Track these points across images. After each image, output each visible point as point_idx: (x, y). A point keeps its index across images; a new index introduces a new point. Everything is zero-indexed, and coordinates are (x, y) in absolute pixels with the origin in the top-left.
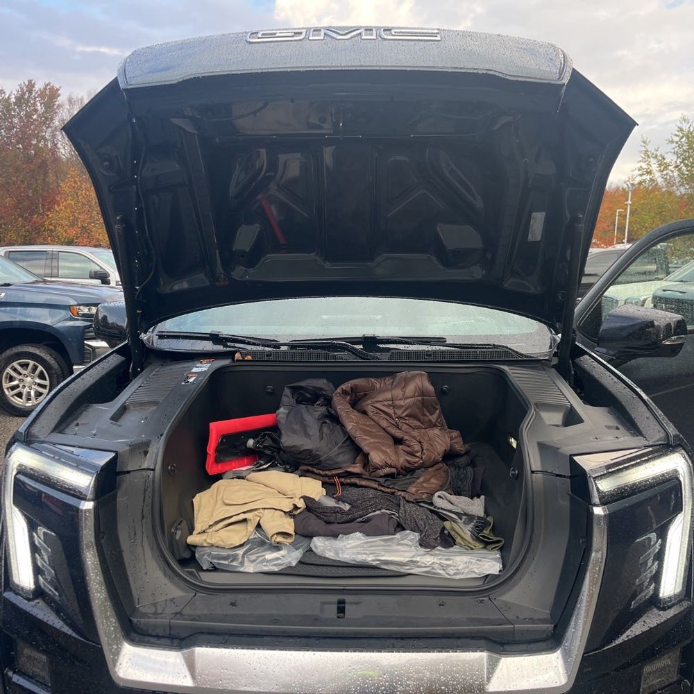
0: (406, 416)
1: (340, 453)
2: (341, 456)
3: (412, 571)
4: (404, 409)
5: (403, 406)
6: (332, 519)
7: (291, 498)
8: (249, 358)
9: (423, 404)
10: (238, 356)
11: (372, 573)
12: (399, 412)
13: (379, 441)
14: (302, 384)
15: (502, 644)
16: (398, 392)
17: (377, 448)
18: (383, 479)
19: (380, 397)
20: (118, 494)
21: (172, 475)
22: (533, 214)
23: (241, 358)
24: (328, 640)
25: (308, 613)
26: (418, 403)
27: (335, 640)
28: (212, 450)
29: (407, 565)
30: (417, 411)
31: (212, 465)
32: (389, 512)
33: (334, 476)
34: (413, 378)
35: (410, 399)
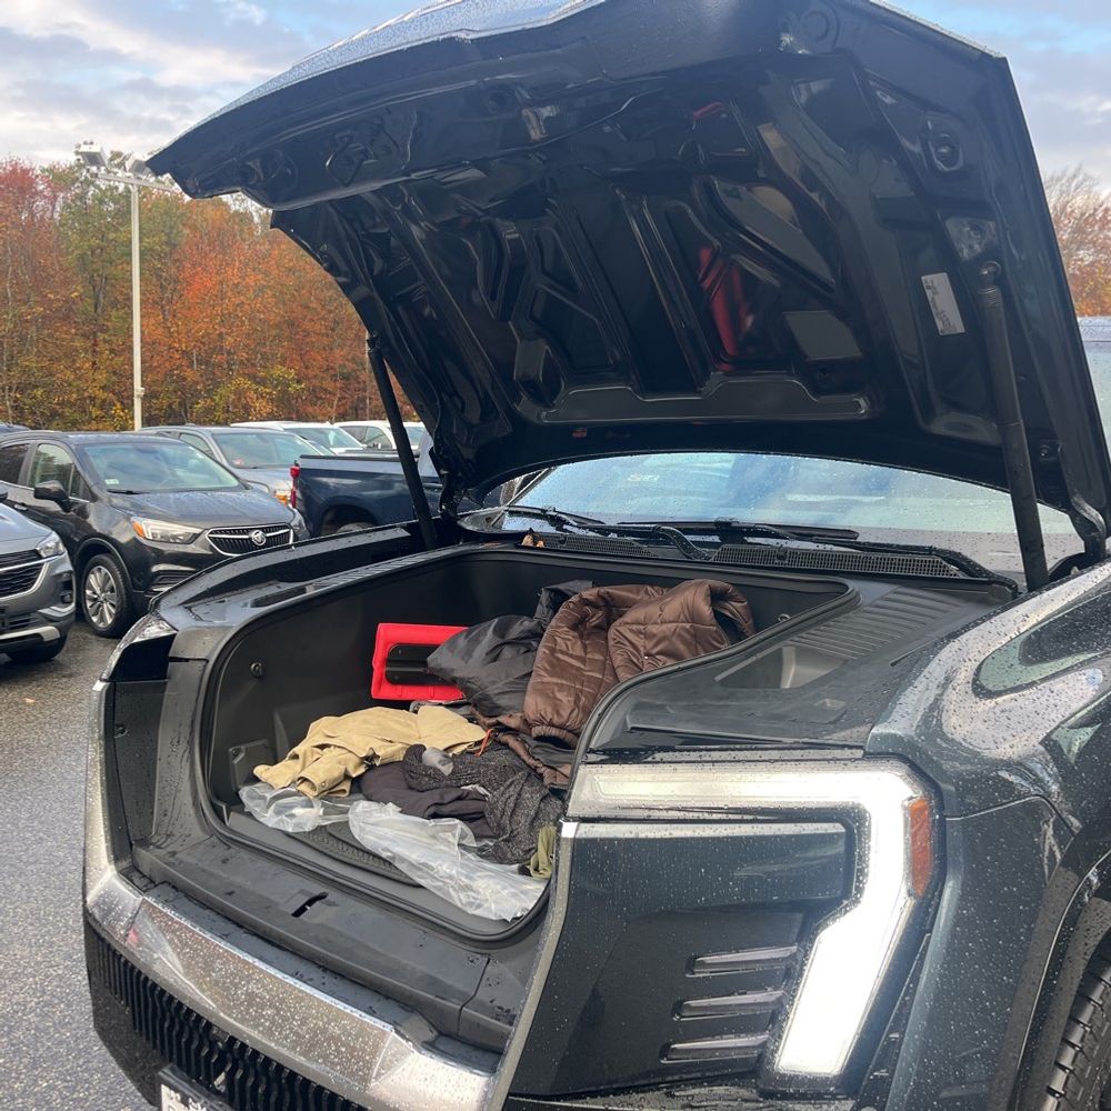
0: (658, 653)
1: (503, 693)
2: (507, 697)
4: (654, 641)
5: (654, 635)
6: (414, 783)
7: (391, 742)
8: (541, 544)
9: (695, 636)
10: (527, 540)
11: (382, 869)
12: (649, 645)
13: (564, 682)
14: (561, 587)
15: (441, 1034)
16: (654, 610)
17: (544, 691)
18: (536, 743)
19: (630, 616)
20: (168, 686)
21: (259, 677)
22: (923, 278)
23: (531, 545)
24: (255, 938)
25: (273, 898)
26: (683, 633)
27: (260, 941)
28: (378, 664)
29: (420, 869)
30: (681, 647)
31: (380, 684)
32: (482, 790)
33: (490, 726)
34: (684, 590)
35: (670, 625)
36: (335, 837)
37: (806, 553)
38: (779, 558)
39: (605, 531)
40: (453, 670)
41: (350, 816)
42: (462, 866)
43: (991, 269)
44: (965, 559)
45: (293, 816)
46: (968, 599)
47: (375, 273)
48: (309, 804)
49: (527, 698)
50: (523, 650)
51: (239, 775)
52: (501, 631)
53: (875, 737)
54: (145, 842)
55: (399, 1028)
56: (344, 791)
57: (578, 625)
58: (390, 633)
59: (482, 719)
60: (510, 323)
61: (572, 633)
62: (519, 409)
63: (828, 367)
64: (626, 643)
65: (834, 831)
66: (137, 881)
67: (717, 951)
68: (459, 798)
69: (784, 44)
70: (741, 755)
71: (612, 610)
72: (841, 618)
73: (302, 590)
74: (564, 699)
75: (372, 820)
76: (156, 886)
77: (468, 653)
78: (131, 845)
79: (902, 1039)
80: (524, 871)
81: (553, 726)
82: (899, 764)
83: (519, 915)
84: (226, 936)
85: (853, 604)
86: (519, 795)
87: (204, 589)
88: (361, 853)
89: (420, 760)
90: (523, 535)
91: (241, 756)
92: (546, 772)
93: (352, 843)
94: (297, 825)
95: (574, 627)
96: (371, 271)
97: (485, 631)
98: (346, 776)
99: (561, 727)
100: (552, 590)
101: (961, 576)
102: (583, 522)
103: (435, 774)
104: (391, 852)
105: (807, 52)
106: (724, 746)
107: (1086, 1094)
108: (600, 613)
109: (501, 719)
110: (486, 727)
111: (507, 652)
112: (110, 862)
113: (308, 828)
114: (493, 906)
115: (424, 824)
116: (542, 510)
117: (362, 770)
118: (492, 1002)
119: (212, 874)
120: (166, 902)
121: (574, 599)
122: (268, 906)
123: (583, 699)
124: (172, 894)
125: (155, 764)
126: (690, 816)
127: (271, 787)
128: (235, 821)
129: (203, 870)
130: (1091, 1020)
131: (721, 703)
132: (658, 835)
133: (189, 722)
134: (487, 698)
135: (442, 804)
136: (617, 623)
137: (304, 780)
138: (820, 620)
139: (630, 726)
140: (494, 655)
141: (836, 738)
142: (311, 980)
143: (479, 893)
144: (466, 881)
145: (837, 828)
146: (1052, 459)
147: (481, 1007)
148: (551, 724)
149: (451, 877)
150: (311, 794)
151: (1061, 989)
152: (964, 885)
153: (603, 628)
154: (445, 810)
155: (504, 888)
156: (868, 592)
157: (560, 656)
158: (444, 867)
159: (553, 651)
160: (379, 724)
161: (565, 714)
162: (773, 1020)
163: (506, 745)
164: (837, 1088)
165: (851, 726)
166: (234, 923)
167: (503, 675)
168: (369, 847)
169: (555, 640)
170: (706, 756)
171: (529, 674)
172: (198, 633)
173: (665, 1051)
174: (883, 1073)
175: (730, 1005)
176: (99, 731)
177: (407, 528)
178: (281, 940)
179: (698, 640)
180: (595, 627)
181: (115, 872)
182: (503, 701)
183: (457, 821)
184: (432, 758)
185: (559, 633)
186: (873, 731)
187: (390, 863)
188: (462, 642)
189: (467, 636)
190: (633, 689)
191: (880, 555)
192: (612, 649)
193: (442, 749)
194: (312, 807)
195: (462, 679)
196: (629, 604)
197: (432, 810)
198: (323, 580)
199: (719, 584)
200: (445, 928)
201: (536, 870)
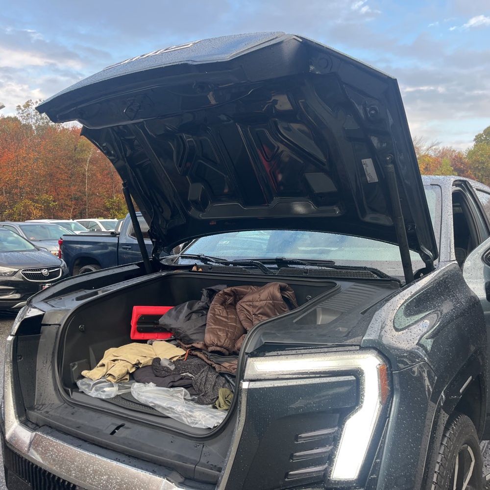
0: (259, 314)
1: (194, 334)
2: (195, 335)
3: (169, 415)
4: (257, 308)
5: (257, 306)
6: (158, 374)
7: (145, 357)
8: (200, 270)
9: (274, 306)
10: (194, 268)
11: (149, 411)
12: (255, 310)
13: (221, 328)
14: (213, 288)
15: (186, 478)
16: (256, 296)
17: (213, 332)
18: (211, 354)
19: (246, 299)
20: (41, 337)
21: (83, 332)
22: (362, 160)
23: (196, 270)
24: (94, 446)
25: (99, 428)
26: (269, 305)
27: (96, 447)
28: (133, 324)
29: (168, 410)
30: (268, 311)
31: (134, 333)
32: (190, 375)
33: (188, 348)
34: (269, 287)
35: (264, 302)
36: (126, 400)
37: (316, 271)
38: (305, 272)
39: (227, 263)
40: (170, 325)
41: (132, 389)
42: (188, 407)
43: (390, 157)
44: (379, 271)
45: (104, 391)
46: (383, 287)
47: (127, 156)
48: (112, 385)
49: (206, 335)
50: (200, 315)
51: (75, 376)
52: (190, 307)
53: (364, 340)
54: (32, 408)
55: (168, 478)
56: (127, 379)
57: (223, 303)
58: (138, 311)
59: (184, 345)
60: (187, 177)
61: (221, 307)
62: (190, 213)
63: (322, 195)
64: (245, 310)
65: (352, 379)
66: (30, 426)
67: (306, 432)
68: (181, 379)
69: (311, 70)
70: (313, 351)
71: (237, 297)
72: (336, 296)
73: (96, 293)
74: (222, 335)
75: (143, 390)
76: (40, 427)
77: (177, 317)
78: (26, 410)
79: (381, 462)
80: (215, 407)
81: (218, 346)
82: (374, 351)
83: (216, 425)
84: (80, 446)
85: (338, 291)
86: (207, 376)
87: (52, 294)
88: (138, 405)
89: (160, 364)
90: (192, 266)
91: (76, 367)
92: (216, 366)
93: (134, 401)
94: (106, 395)
95: (222, 304)
96: (126, 154)
97: (184, 307)
98: (128, 373)
99: (221, 347)
100: (207, 289)
101: (378, 278)
102: (217, 260)
103: (167, 370)
104: (153, 403)
105: (320, 73)
106: (305, 348)
107: (445, 482)
108: (232, 298)
109: (194, 345)
110: (185, 349)
111: (194, 316)
112: (16, 418)
113: (113, 396)
114: (203, 423)
115: (168, 390)
116: (198, 256)
117: (134, 370)
118: (208, 463)
119: (67, 420)
120: (47, 434)
121: (221, 292)
122: (98, 432)
123: (229, 334)
124: (50, 430)
125: (35, 373)
126: (294, 376)
127: (91, 380)
128: (75, 396)
129: (63, 418)
130: (444, 452)
131: (299, 331)
132: (282, 385)
133: (51, 353)
134: (186, 336)
135: (175, 382)
136: (240, 302)
137: (110, 375)
138: (328, 297)
139: (264, 342)
140: (188, 317)
141: (349, 342)
142: (124, 461)
143: (196, 418)
144: (190, 413)
145: (352, 378)
146: (413, 231)
147: (203, 465)
148: (217, 346)
149: (183, 412)
150: (113, 381)
151: (437, 438)
152: (401, 398)
153: (233, 305)
154: (176, 384)
155: (207, 415)
156: (344, 285)
157: (218, 317)
158: (179, 408)
159: (214, 314)
160: (137, 350)
161: (223, 341)
162: (329, 459)
163: (196, 356)
164: (357, 483)
165: (354, 337)
166: (83, 440)
167: (193, 326)
168: (142, 402)
169: (215, 310)
170: (299, 352)
171: (205, 325)
172: (55, 312)
173: (287, 475)
174: (375, 476)
175: (312, 454)
176: (10, 358)
177: (138, 265)
178: (107, 445)
179: (275, 308)
180: (230, 304)
181: (19, 423)
182: (194, 337)
183: (182, 388)
184: (165, 363)
185: (216, 307)
186: (364, 338)
187: (153, 408)
188: (174, 312)
189: (175, 310)
190: (261, 327)
191: (346, 271)
192: (238, 313)
193: (168, 358)
194: (113, 387)
195: (175, 329)
196: (244, 294)
197: (171, 384)
198: (105, 288)
199: (283, 284)
200: (182, 434)
201: (220, 406)
